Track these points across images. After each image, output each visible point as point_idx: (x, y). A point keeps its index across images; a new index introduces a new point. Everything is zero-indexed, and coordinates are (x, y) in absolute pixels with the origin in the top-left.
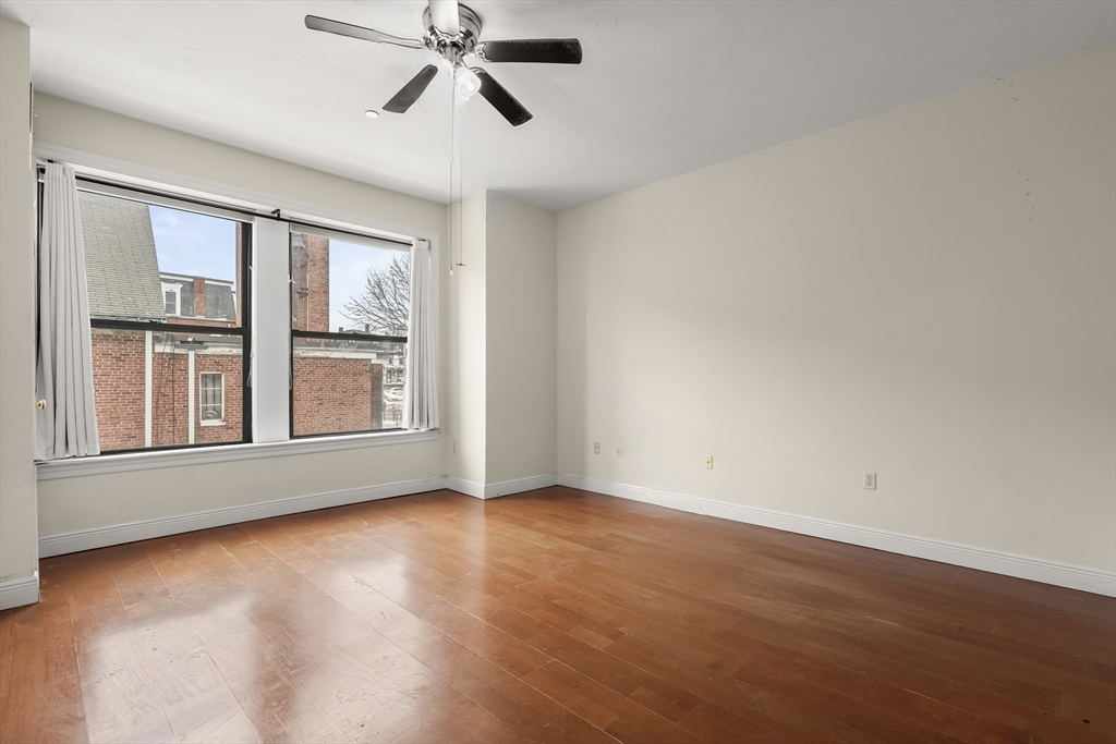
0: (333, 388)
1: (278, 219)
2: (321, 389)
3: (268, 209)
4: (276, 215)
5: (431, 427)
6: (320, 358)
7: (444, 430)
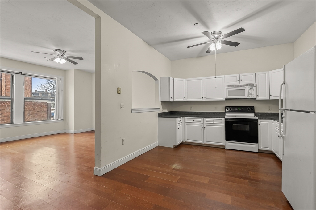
0: (34, 110)
1: (21, 74)
2: (29, 111)
3: (18, 72)
4: (20, 73)
5: (61, 119)
6: (29, 102)
7: (65, 119)
